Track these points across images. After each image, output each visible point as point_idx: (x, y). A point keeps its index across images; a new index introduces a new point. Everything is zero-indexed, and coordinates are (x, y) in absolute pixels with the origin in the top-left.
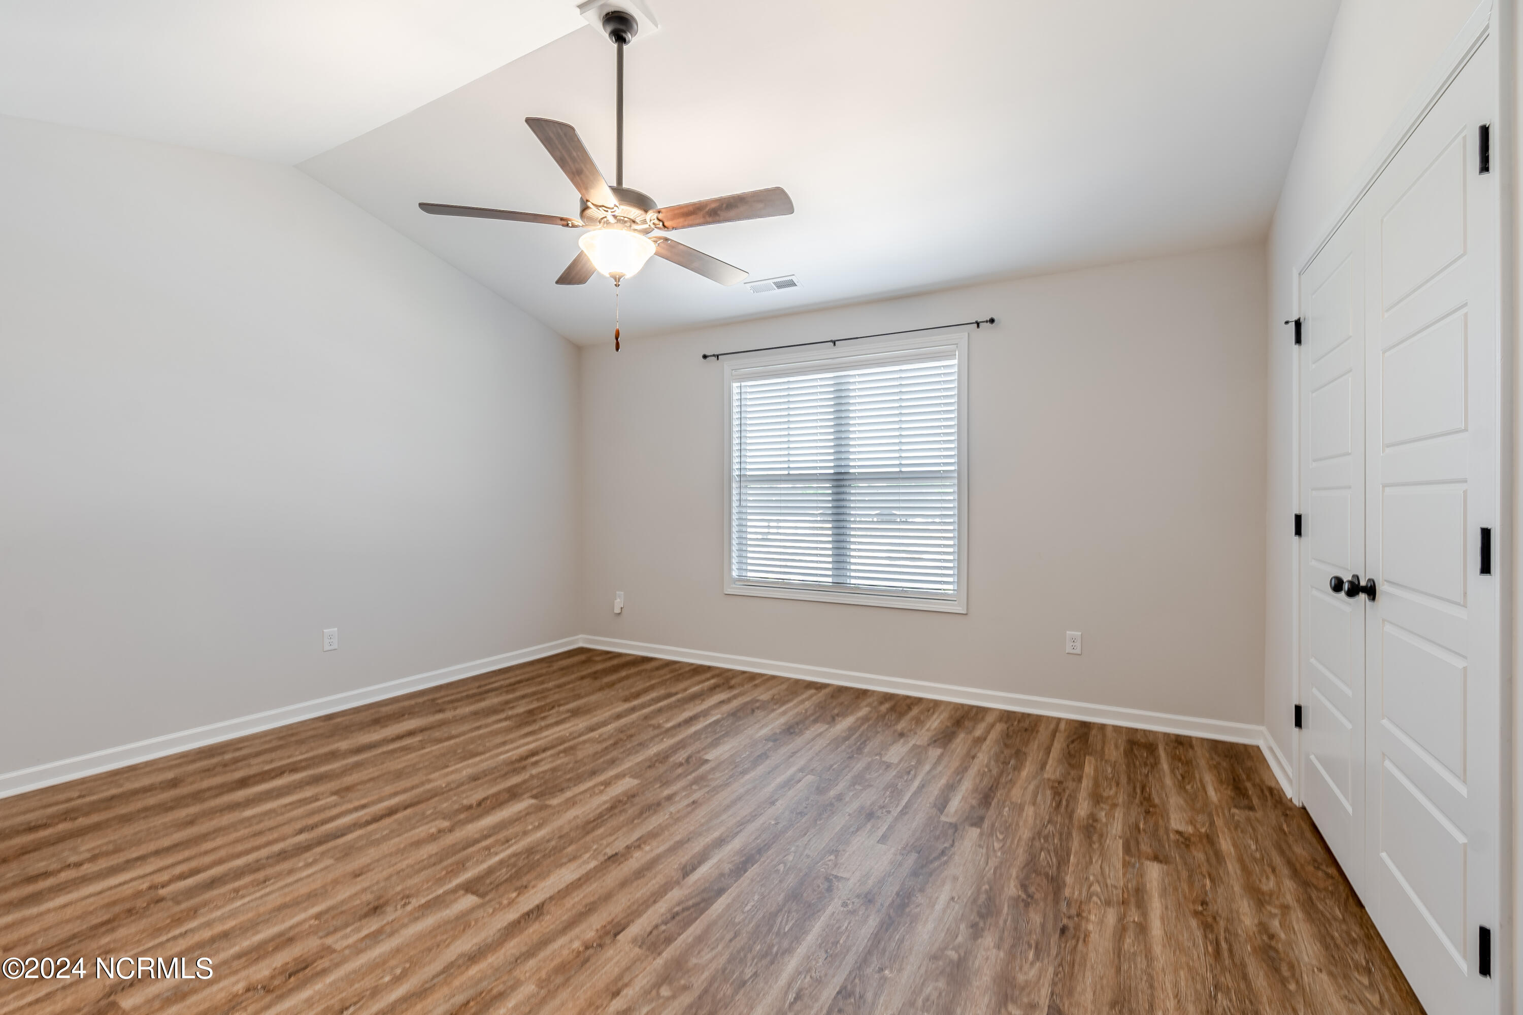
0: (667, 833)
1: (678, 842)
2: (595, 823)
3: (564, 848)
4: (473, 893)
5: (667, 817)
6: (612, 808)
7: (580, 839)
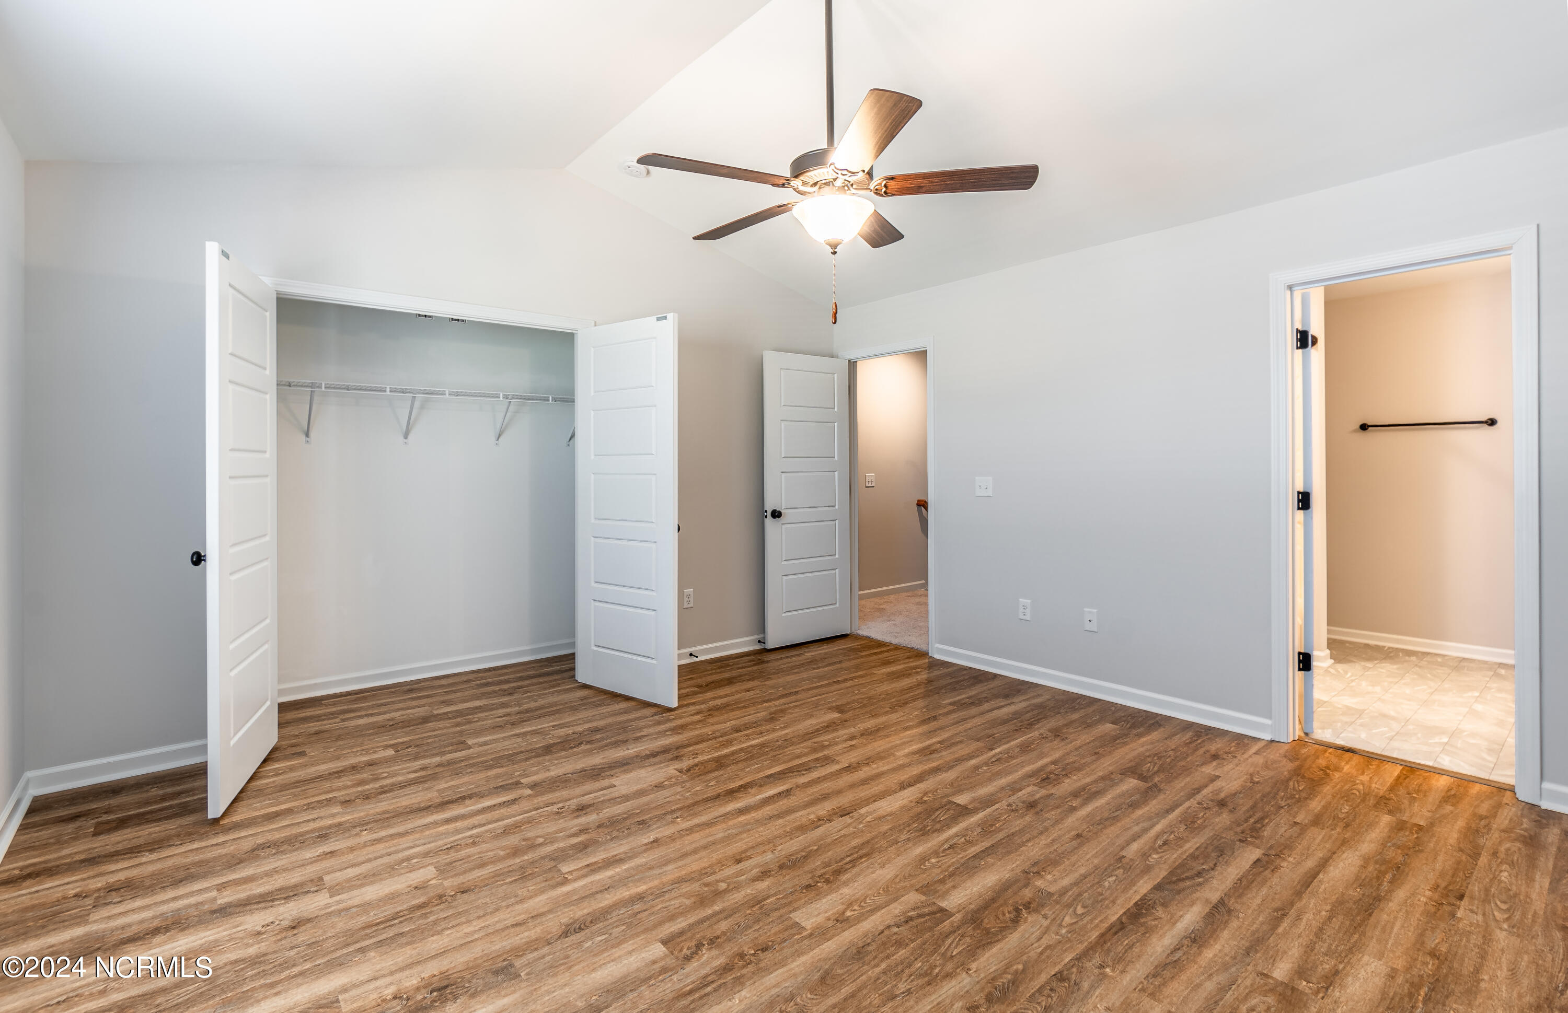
0: (788, 829)
1: (782, 817)
2: (860, 853)
3: (891, 829)
4: (959, 805)
5: (779, 848)
6: (838, 872)
7: (876, 837)
